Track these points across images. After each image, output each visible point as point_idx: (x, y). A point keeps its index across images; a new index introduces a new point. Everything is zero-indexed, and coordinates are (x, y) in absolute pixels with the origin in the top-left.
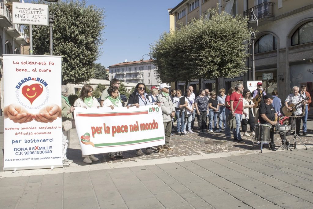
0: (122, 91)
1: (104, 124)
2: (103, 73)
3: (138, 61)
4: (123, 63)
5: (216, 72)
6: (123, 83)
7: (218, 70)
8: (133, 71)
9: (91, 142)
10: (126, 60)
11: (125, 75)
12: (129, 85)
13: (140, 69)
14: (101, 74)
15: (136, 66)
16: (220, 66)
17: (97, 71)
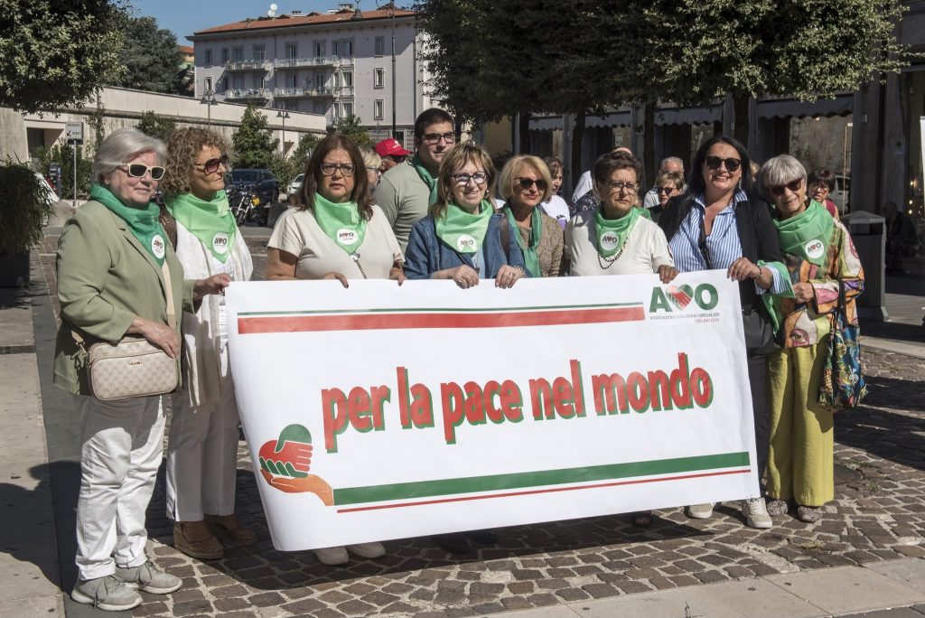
0: (253, 148)
1: (402, 373)
2: (166, 65)
3: (329, 12)
4: (261, 19)
5: (745, 69)
6: (263, 112)
7: (755, 58)
8: (305, 58)
9: (316, 479)
10: (274, 7)
11: (267, 79)
12: (288, 123)
13: (338, 51)
14: (159, 68)
15: (320, 37)
16: (768, 40)
17: (138, 53)
